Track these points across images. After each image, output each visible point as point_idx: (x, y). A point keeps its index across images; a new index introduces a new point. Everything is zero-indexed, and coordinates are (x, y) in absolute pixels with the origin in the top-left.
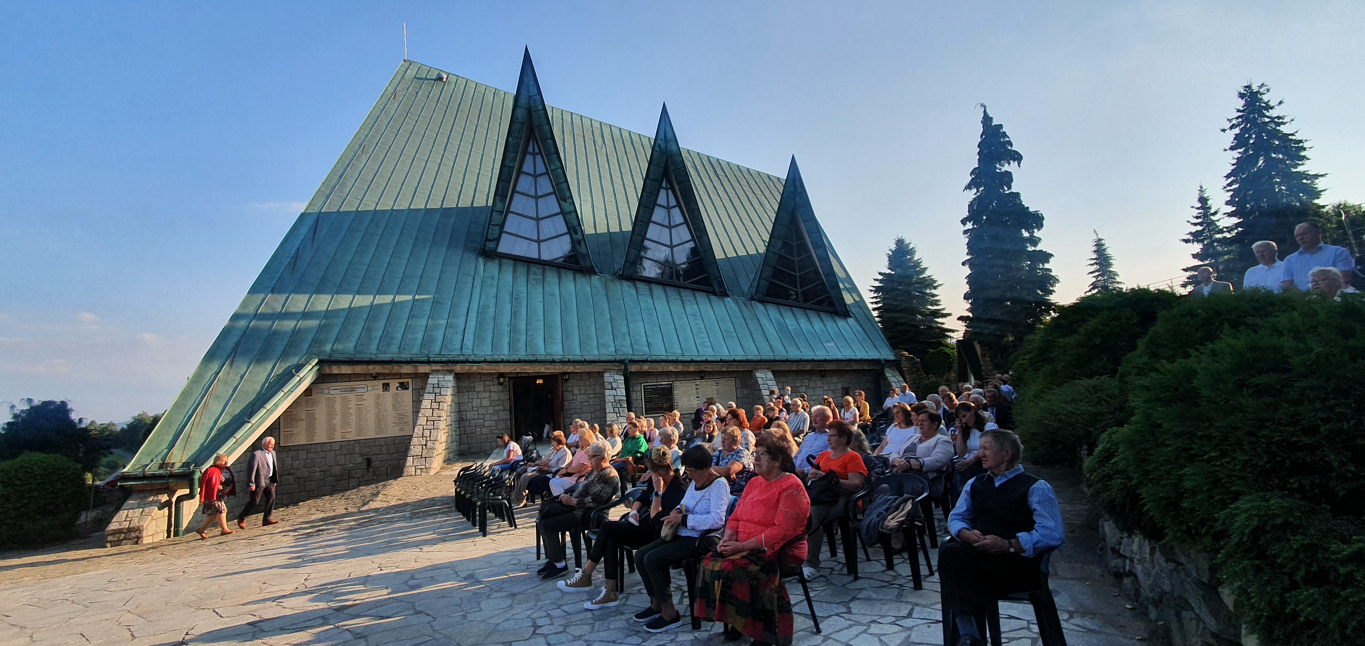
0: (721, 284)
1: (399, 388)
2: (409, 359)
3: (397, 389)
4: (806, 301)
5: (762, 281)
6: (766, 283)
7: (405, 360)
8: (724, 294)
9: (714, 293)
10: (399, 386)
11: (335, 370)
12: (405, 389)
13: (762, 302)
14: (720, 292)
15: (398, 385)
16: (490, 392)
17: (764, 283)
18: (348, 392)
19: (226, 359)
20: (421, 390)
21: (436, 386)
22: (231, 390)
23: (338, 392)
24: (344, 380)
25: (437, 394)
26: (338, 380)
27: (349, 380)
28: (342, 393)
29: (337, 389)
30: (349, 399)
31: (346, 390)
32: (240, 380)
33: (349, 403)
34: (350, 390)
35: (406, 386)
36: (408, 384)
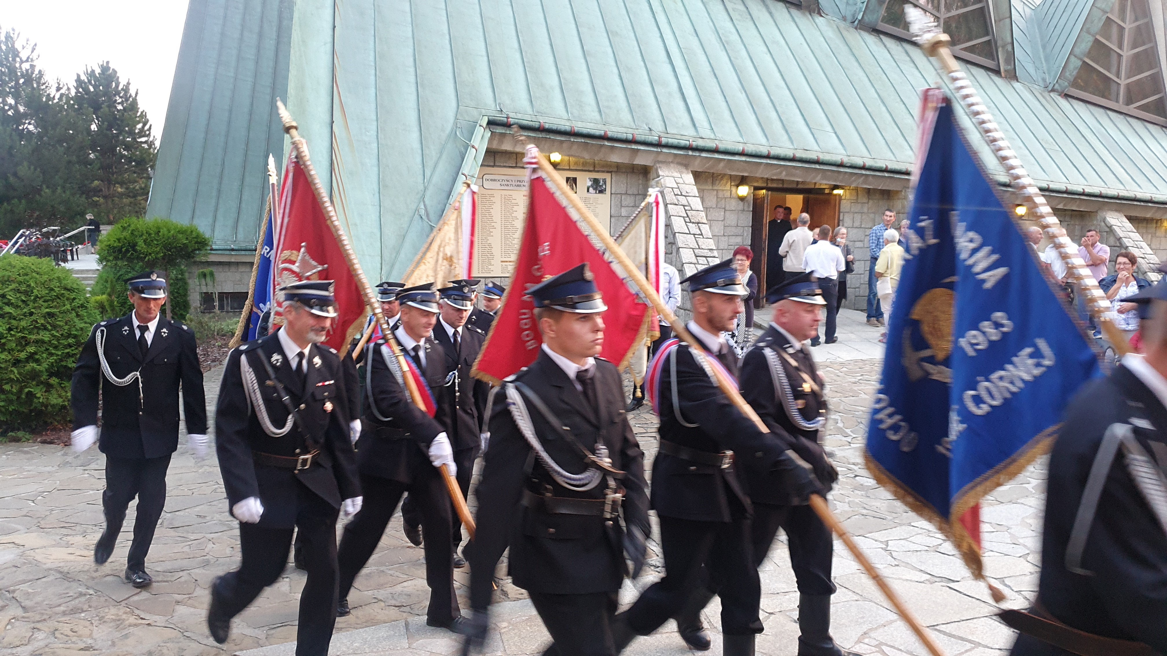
0: (1011, 57)
1: (591, 189)
2: (630, 137)
3: (588, 191)
4: (1129, 101)
5: (1073, 58)
6: (1079, 63)
7: (624, 136)
8: (1012, 76)
9: (997, 72)
10: (592, 186)
11: (506, 145)
12: (601, 192)
13: (1067, 96)
14: (1005, 71)
15: (589, 183)
16: (725, 210)
17: (1076, 63)
18: (511, 188)
19: (329, 98)
20: (623, 197)
21: (677, 191)
22: (371, 162)
23: (496, 186)
24: (507, 165)
25: (686, 208)
26: (497, 164)
27: (514, 165)
28: (503, 188)
29: (495, 180)
30: (513, 201)
31: (508, 183)
32: (376, 145)
33: (514, 209)
34: (516, 184)
35: (602, 186)
36: (605, 183)
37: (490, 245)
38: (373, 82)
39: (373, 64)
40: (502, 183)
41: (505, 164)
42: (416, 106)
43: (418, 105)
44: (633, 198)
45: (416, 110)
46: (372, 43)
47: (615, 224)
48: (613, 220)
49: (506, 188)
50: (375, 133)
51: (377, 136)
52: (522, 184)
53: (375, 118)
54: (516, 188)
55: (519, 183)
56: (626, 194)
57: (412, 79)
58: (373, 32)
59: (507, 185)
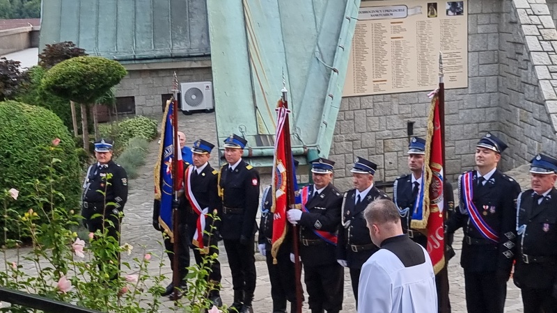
1: (450, 12)
3: (447, 14)
10: (450, 9)
12: (459, 13)
15: (448, 7)
18: (381, 17)
20: (479, 16)
21: (530, 12)
25: (539, 27)
28: (374, 18)
30: (383, 29)
31: (378, 13)
33: (383, 35)
34: (385, 13)
35: (459, 8)
36: (462, 6)
37: (363, 68)
44: (487, 16)
47: (472, 41)
48: (470, 37)
49: (376, 18)
52: (389, 13)
56: (482, 13)
59: (377, 15)
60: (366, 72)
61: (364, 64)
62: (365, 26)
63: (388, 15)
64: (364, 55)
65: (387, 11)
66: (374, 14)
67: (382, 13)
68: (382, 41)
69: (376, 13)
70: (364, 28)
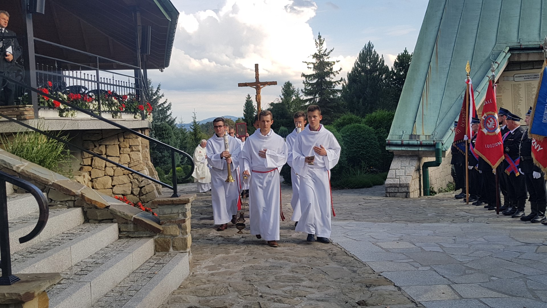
11: (523, 58)
18: (531, 79)
19: (432, 51)
22: (444, 76)
23: (522, 79)
24: (528, 68)
26: (522, 68)
27: (532, 68)
28: (526, 80)
29: (521, 77)
30: (532, 86)
31: (529, 77)
32: (448, 68)
33: (533, 90)
34: (534, 77)
37: (519, 109)
38: (454, 40)
39: (456, 32)
40: (525, 78)
41: (526, 68)
42: (473, 48)
43: (474, 47)
45: (473, 50)
46: (458, 22)
49: (527, 80)
50: (449, 64)
51: (450, 64)
52: (537, 77)
53: (451, 56)
54: (533, 79)
55: (535, 76)
57: (474, 35)
58: (460, 17)
59: (529, 78)
60: (521, 112)
61: (519, 107)
62: (520, 84)
63: (536, 78)
64: (520, 102)
65: (536, 75)
66: (526, 77)
67: (532, 77)
68: (532, 93)
69: (528, 77)
70: (519, 86)
